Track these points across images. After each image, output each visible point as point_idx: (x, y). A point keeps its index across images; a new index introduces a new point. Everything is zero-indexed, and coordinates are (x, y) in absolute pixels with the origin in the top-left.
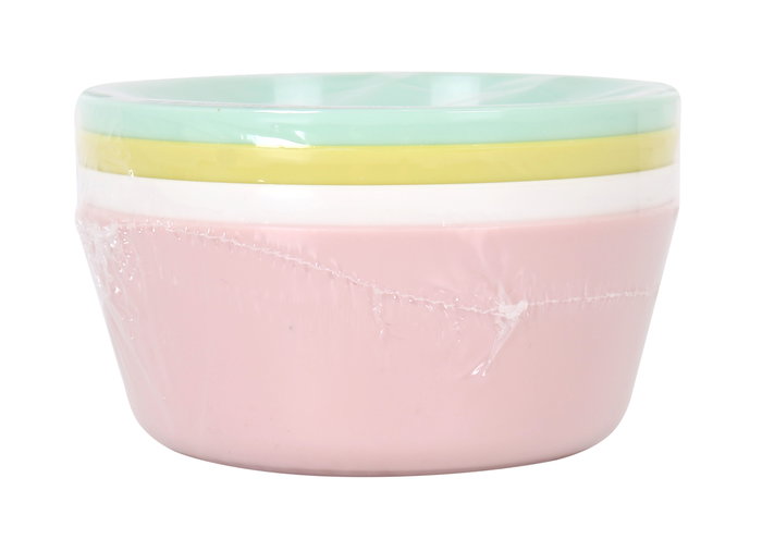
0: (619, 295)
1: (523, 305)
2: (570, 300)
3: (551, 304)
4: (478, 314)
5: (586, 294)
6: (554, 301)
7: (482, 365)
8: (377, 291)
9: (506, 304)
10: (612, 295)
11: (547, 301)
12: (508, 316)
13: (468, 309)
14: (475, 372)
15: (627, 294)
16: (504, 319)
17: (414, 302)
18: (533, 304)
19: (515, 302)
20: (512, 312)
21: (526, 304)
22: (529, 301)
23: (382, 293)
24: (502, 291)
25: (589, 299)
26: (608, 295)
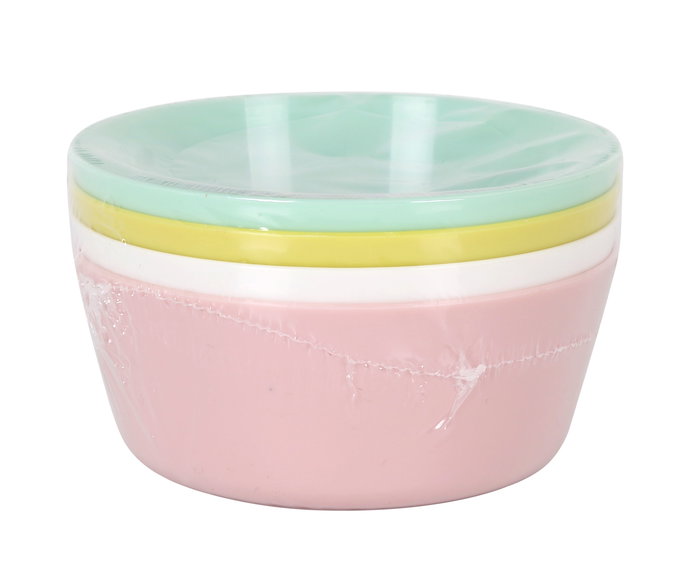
0: (566, 348)
1: (482, 368)
2: (523, 360)
3: (506, 364)
4: (442, 378)
5: (537, 352)
6: (509, 362)
7: (443, 422)
8: (351, 361)
9: (467, 368)
10: (560, 350)
11: (503, 362)
12: (467, 379)
13: (432, 374)
14: (438, 427)
15: (573, 345)
16: (464, 382)
17: (384, 369)
18: (490, 367)
19: (474, 366)
20: (471, 375)
21: (485, 367)
22: (487, 365)
23: (354, 363)
24: (463, 358)
25: (540, 356)
26: (556, 349)
